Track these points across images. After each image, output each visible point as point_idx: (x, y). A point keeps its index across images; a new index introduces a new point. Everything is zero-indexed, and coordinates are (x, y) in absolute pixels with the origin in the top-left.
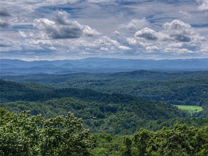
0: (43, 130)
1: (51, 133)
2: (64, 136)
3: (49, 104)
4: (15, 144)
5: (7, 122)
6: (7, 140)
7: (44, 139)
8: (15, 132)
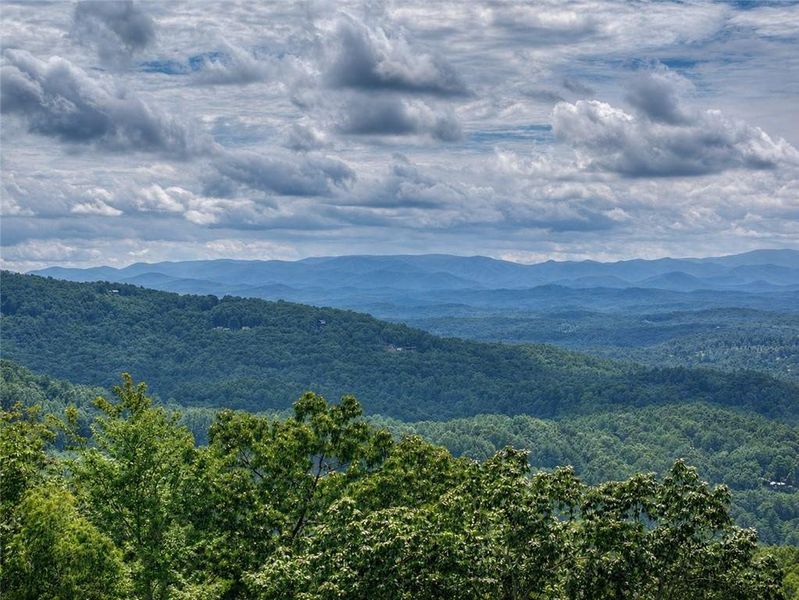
0: (577, 526)
1: (607, 540)
2: (658, 551)
3: (602, 427)
4: (470, 576)
5: (443, 492)
6: (442, 559)
7: (581, 562)
8: (472, 528)
